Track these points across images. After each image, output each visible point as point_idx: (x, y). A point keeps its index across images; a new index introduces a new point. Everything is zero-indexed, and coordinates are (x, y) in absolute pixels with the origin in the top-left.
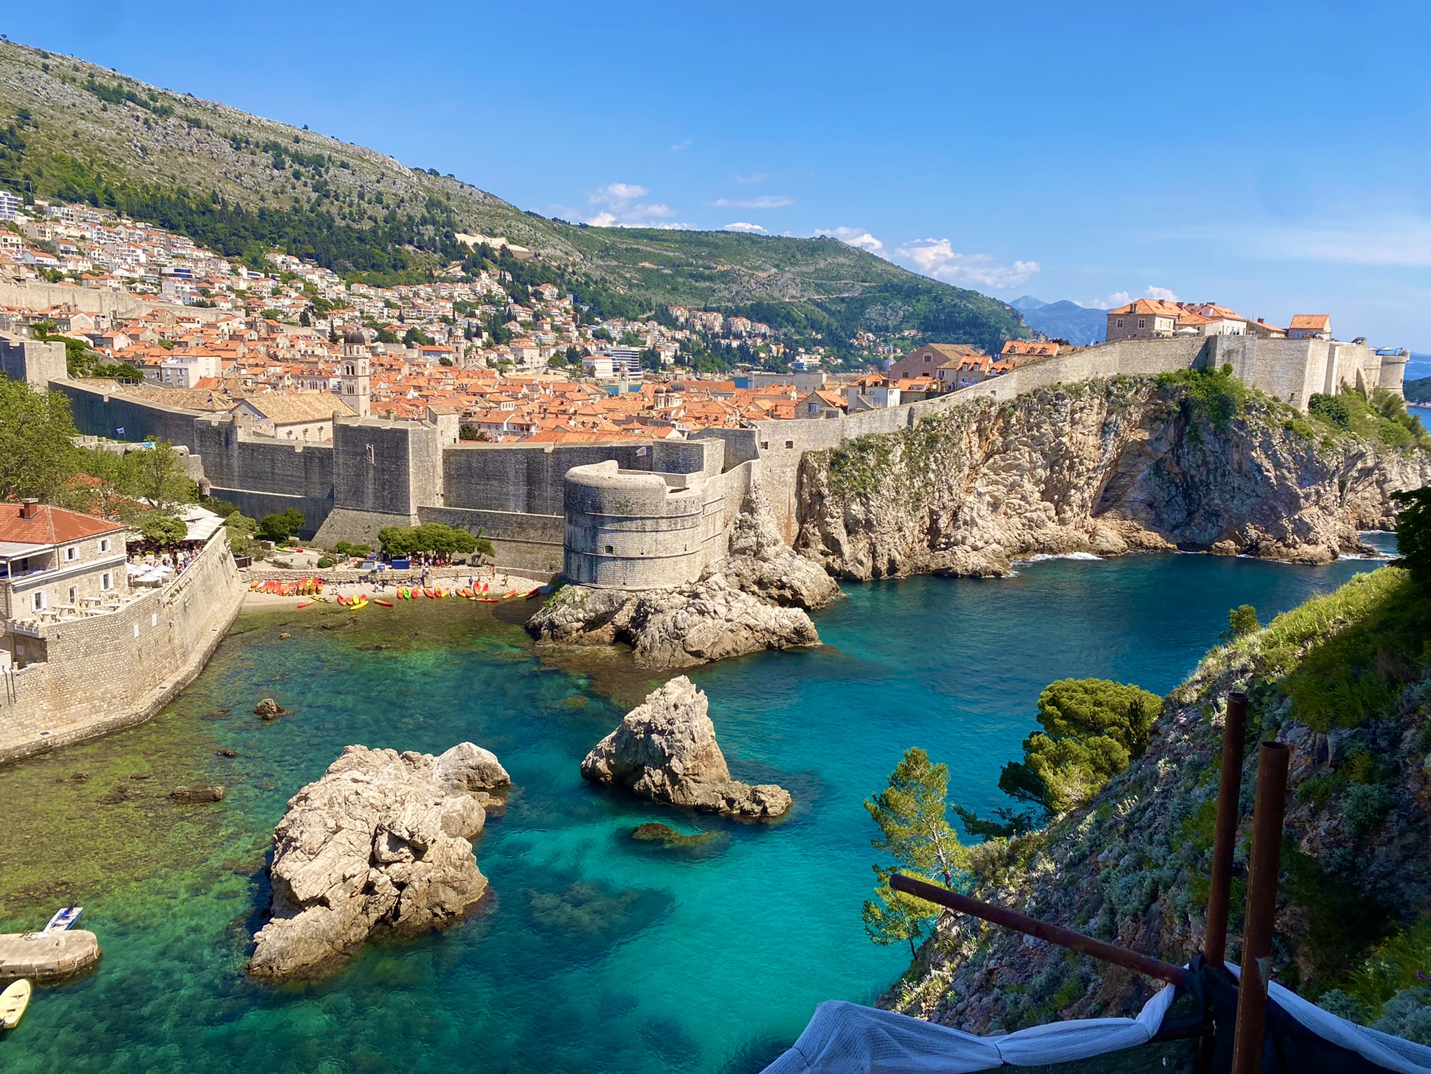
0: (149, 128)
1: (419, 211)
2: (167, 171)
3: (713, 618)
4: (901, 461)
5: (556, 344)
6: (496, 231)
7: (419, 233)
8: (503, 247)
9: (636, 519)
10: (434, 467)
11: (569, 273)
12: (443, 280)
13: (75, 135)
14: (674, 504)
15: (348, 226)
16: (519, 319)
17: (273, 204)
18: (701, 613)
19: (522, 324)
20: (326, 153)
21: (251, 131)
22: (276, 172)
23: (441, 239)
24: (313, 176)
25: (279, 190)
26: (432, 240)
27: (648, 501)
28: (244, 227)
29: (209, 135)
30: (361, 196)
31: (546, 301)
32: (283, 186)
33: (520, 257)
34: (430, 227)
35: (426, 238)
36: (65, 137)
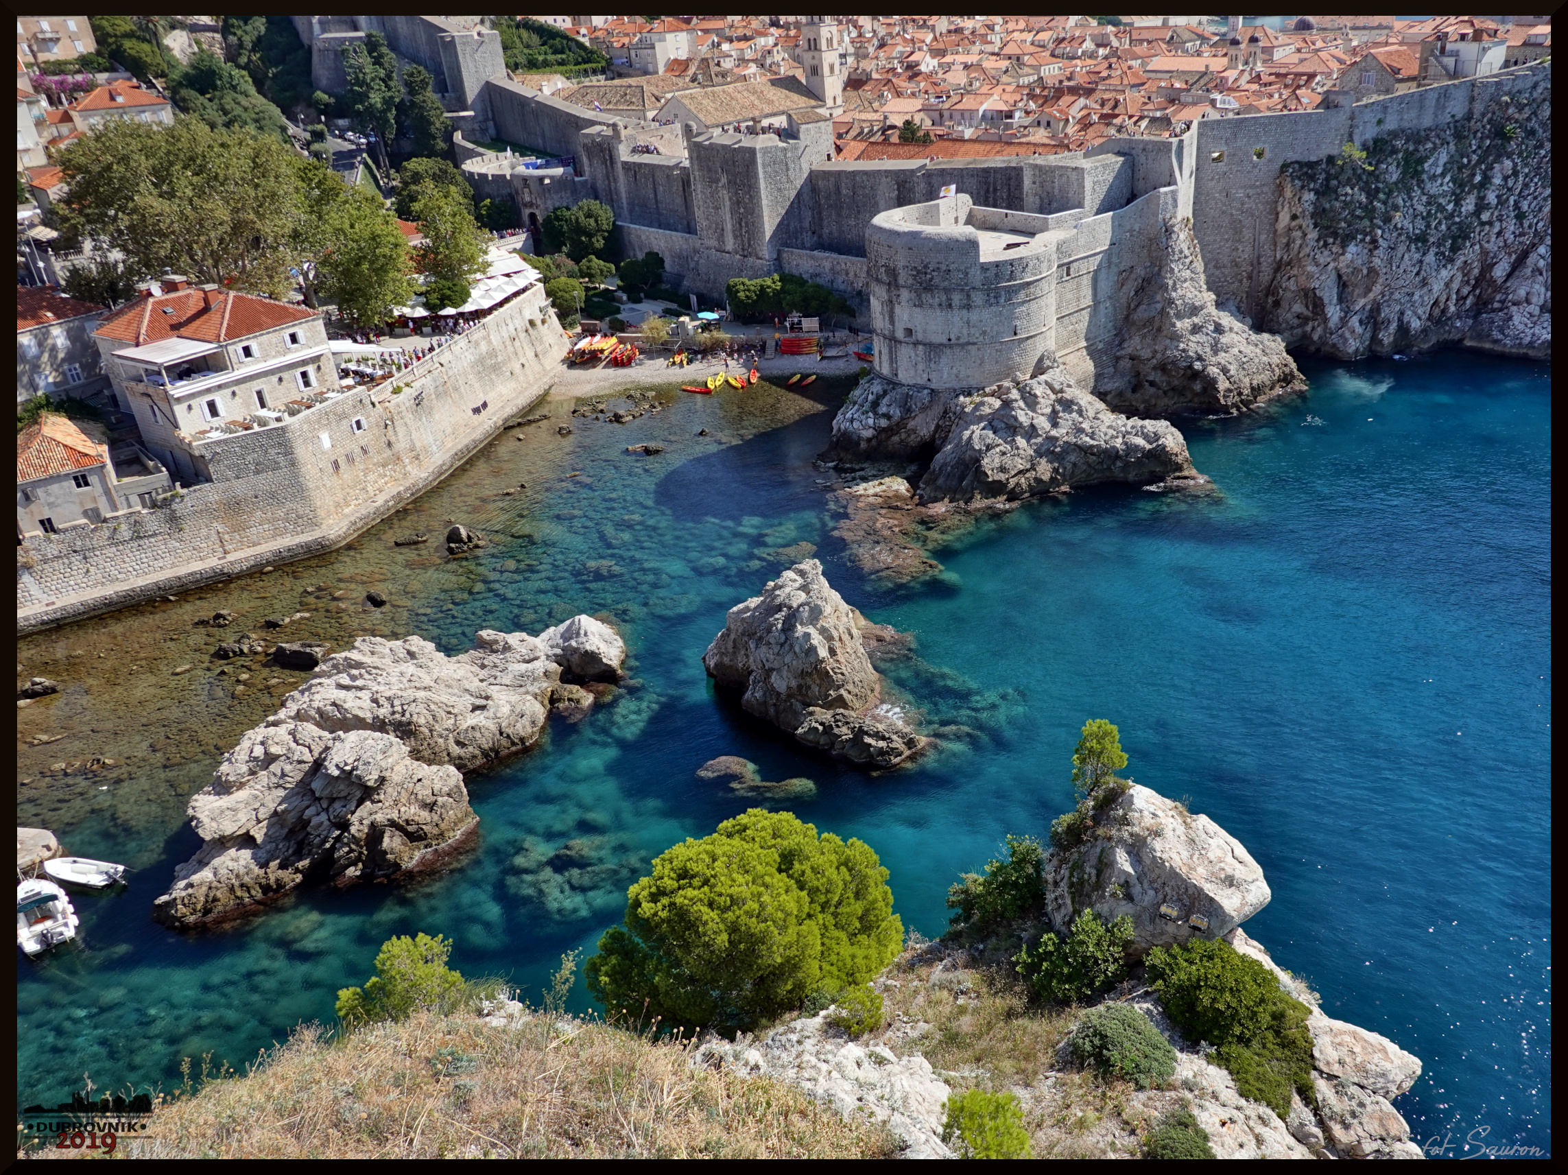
4: (1443, 175)
9: (938, 289)
18: (1011, 427)
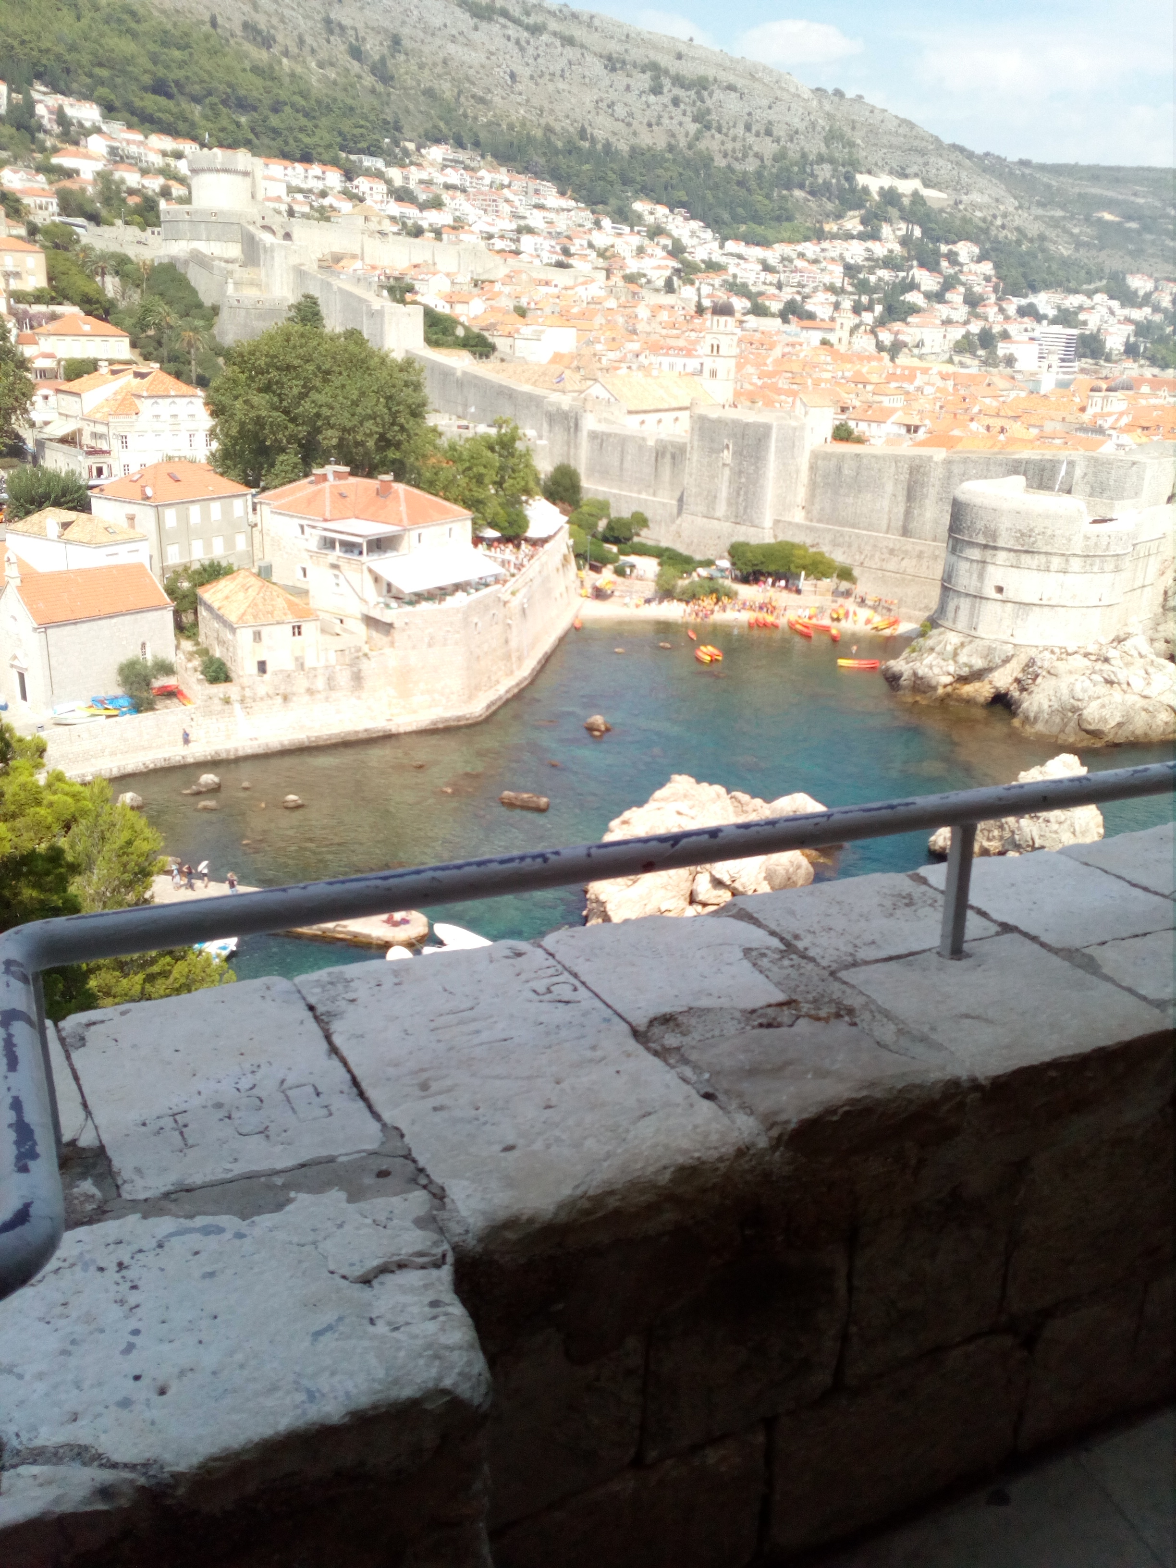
0: (522, 49)
1: (815, 146)
2: (535, 102)
3: (1125, 692)
5: (966, 322)
6: (908, 171)
7: (812, 175)
8: (916, 194)
9: (1039, 553)
10: (798, 471)
11: (997, 228)
12: (834, 237)
13: (445, 62)
14: (1094, 540)
15: (729, 167)
16: (923, 288)
17: (646, 139)
18: (1110, 682)
19: (928, 296)
20: (711, 73)
21: (628, 46)
22: (652, 98)
23: (838, 180)
24: (694, 102)
25: (654, 121)
26: (827, 185)
27: (1057, 532)
28: (612, 169)
29: (583, 55)
30: (748, 128)
31: (961, 265)
32: (660, 117)
33: (936, 206)
34: (827, 167)
35: (820, 181)
36: (435, 64)
